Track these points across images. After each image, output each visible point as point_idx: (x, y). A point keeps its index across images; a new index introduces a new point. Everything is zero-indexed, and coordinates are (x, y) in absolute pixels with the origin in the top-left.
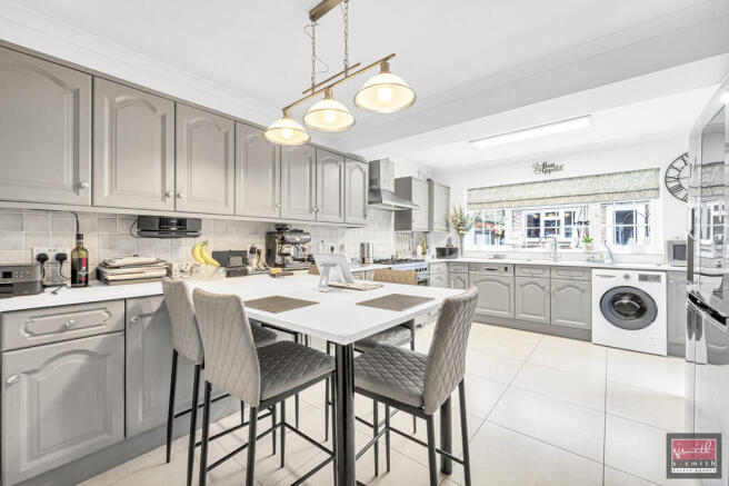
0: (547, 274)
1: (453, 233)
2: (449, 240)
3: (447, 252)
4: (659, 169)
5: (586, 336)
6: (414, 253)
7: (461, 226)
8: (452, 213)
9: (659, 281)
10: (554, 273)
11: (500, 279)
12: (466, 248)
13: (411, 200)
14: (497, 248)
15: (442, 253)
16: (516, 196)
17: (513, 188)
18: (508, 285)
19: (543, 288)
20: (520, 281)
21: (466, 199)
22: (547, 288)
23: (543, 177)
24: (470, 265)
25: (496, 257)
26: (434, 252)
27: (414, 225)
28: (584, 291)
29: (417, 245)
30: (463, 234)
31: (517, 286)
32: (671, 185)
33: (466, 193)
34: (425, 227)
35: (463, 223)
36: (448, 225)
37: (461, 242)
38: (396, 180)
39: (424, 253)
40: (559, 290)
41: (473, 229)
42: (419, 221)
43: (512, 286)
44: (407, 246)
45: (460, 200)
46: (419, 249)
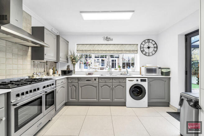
0: (111, 81)
1: (70, 63)
2: (68, 66)
3: (67, 72)
4: (137, 45)
5: (124, 104)
6: (48, 74)
7: (74, 60)
8: (70, 54)
9: (146, 81)
10: (114, 81)
11: (92, 84)
12: (76, 70)
13: (44, 41)
14: (89, 70)
15: (64, 73)
16: (96, 49)
17: (95, 46)
18: (96, 87)
19: (110, 87)
20: (101, 84)
21: (76, 48)
22: (111, 87)
23: (106, 42)
24: (79, 79)
25: (89, 74)
26: (60, 72)
27: (45, 57)
28: (123, 87)
29: (50, 69)
30: (75, 64)
31: (100, 87)
32: (142, 49)
33: (76, 46)
34: (54, 59)
35: (74, 59)
36: (67, 59)
37: (74, 67)
38: (32, 27)
39: (54, 73)
40: (115, 87)
41: (79, 62)
42: (49, 55)
43: (97, 88)
44: (43, 70)
45: (73, 49)
46: (51, 71)
